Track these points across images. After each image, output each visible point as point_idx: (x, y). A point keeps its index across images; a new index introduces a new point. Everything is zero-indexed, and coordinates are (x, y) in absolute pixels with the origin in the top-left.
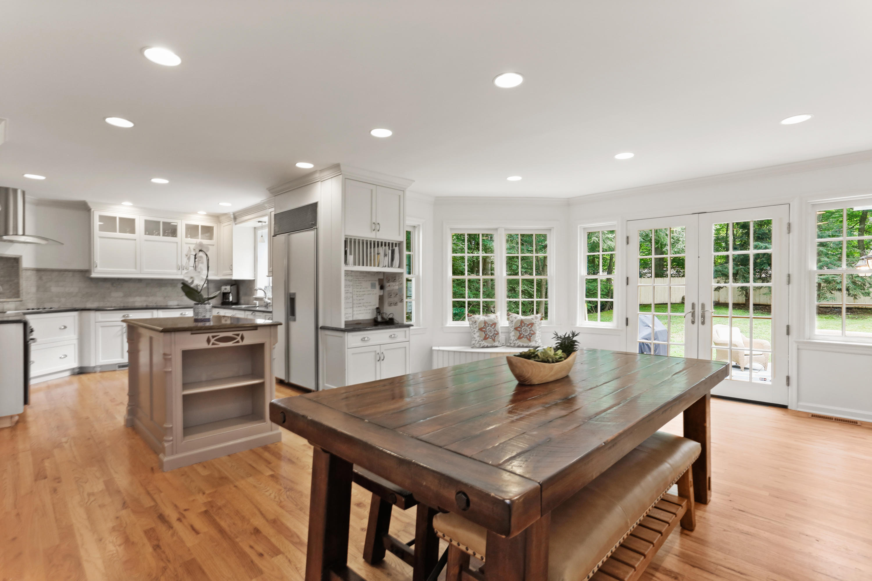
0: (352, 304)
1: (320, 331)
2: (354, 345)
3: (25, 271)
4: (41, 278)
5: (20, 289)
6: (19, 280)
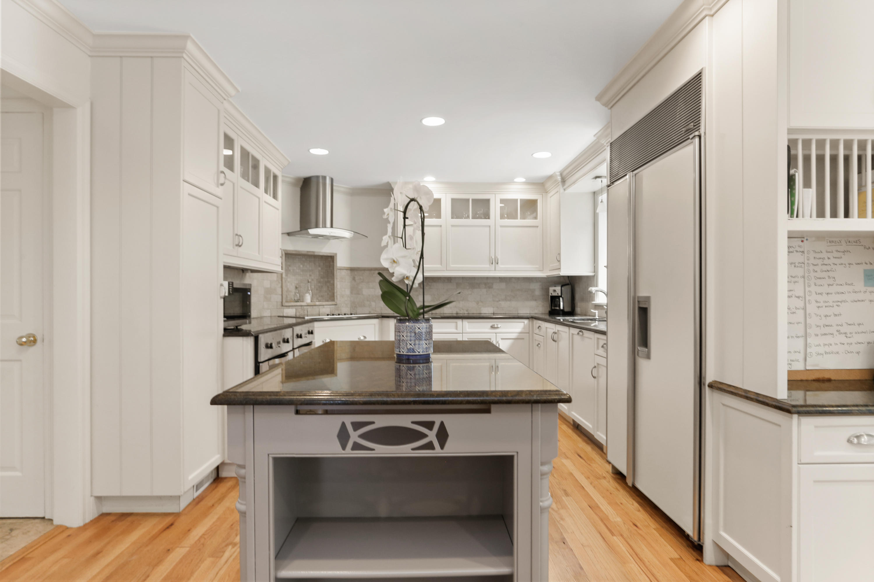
0: (802, 326)
1: (707, 391)
2: (820, 454)
3: (339, 271)
4: (354, 279)
5: (335, 291)
6: (334, 281)
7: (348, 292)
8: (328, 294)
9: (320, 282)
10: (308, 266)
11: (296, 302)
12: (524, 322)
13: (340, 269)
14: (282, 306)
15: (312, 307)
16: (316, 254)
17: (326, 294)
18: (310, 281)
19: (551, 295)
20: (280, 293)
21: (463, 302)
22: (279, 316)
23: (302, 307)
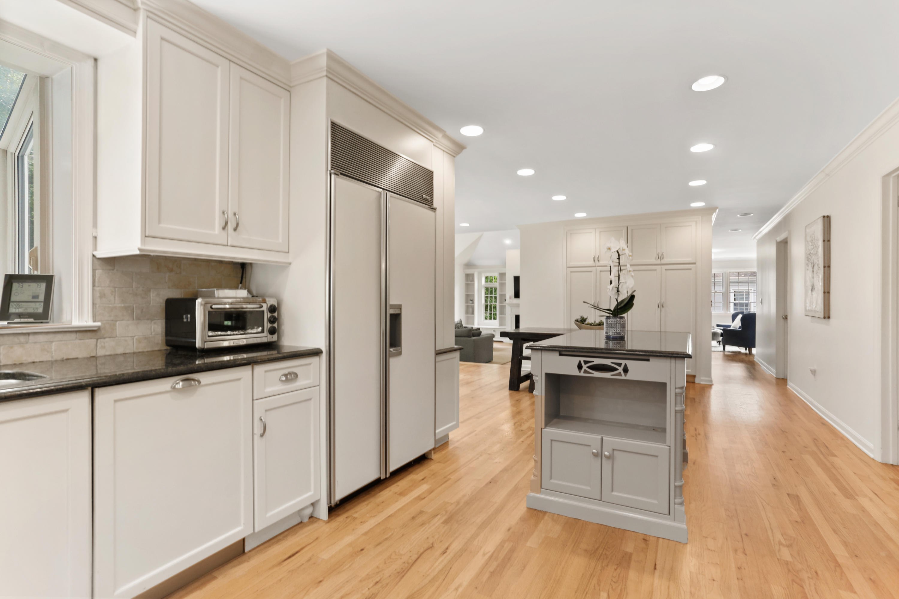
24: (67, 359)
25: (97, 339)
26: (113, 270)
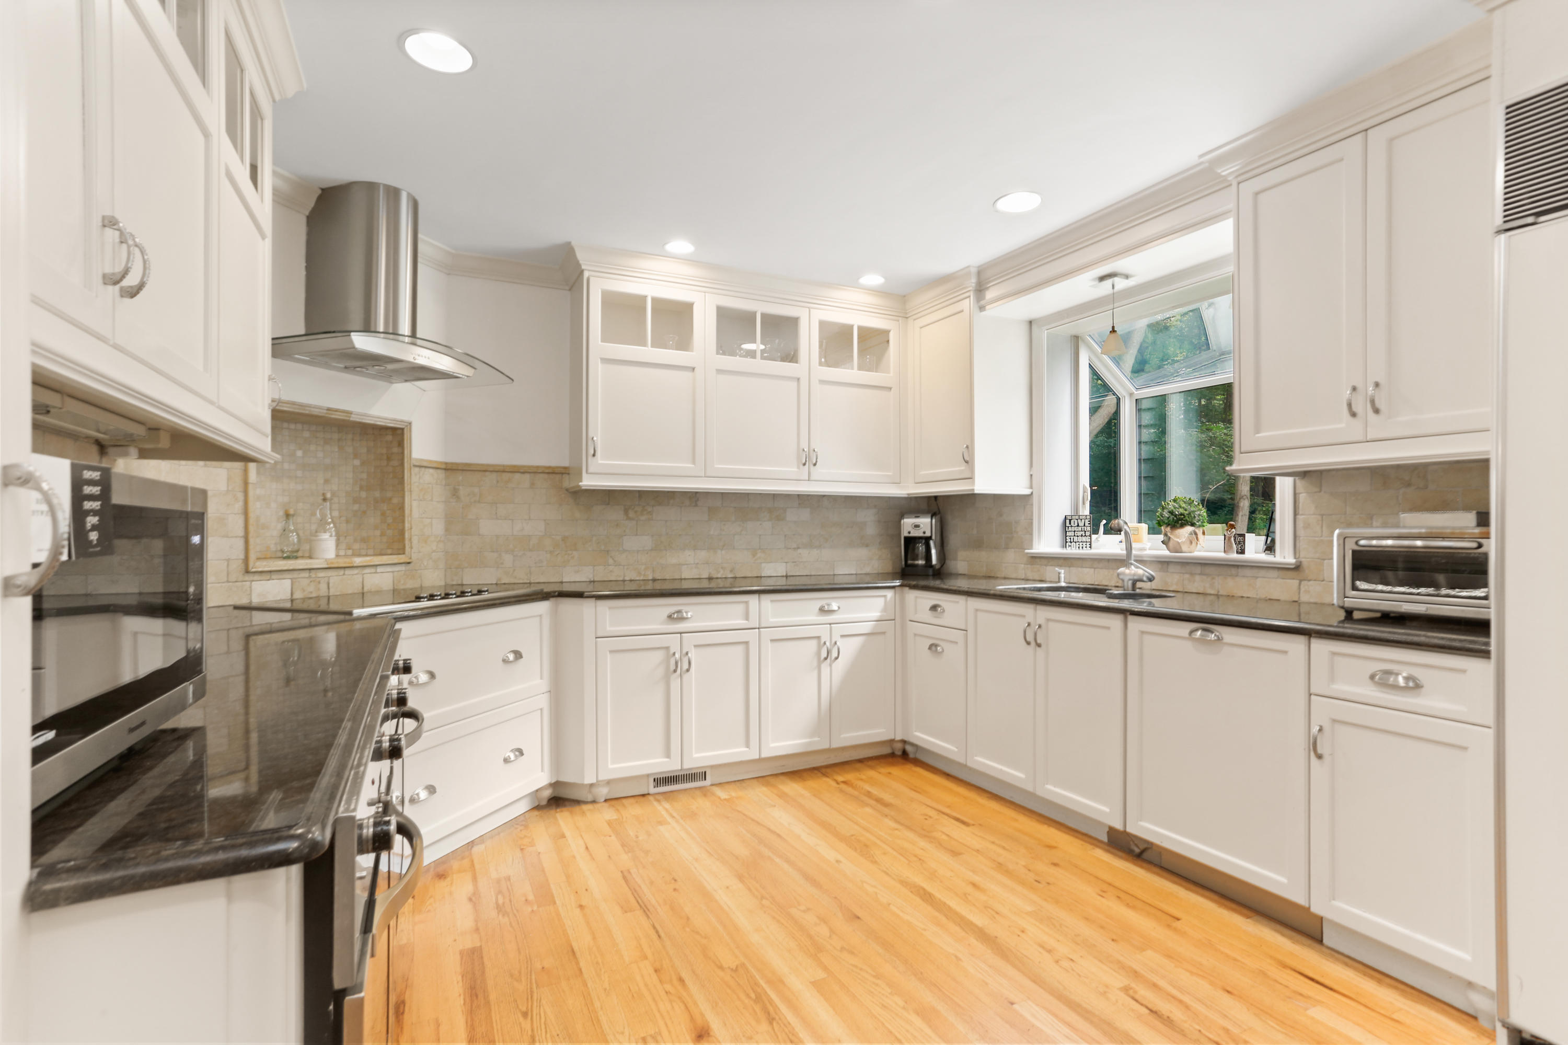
3: (417, 469)
4: (455, 493)
5: (407, 525)
6: (403, 497)
7: (438, 528)
8: (382, 534)
9: (356, 501)
10: (320, 455)
11: (288, 558)
12: (885, 596)
13: (420, 467)
14: (247, 572)
15: (341, 572)
16: (354, 418)
17: (378, 533)
18: (329, 495)
19: (906, 534)
20: (241, 532)
21: (723, 552)
22: (236, 608)
23: (313, 574)
24: (1270, 599)
25: (1301, 581)
26: (1320, 491)
